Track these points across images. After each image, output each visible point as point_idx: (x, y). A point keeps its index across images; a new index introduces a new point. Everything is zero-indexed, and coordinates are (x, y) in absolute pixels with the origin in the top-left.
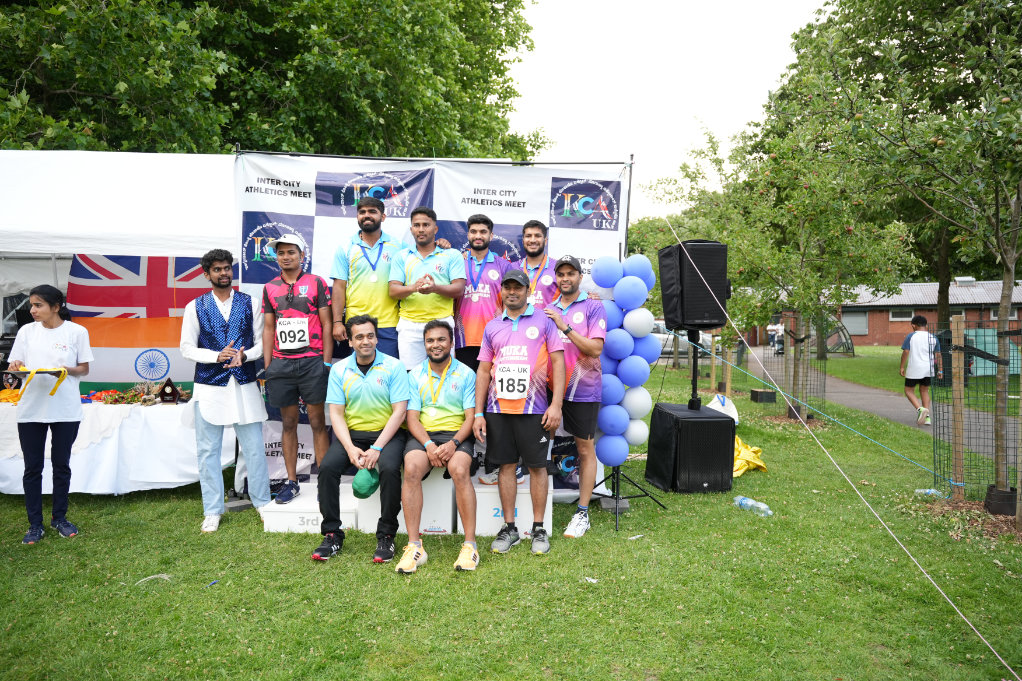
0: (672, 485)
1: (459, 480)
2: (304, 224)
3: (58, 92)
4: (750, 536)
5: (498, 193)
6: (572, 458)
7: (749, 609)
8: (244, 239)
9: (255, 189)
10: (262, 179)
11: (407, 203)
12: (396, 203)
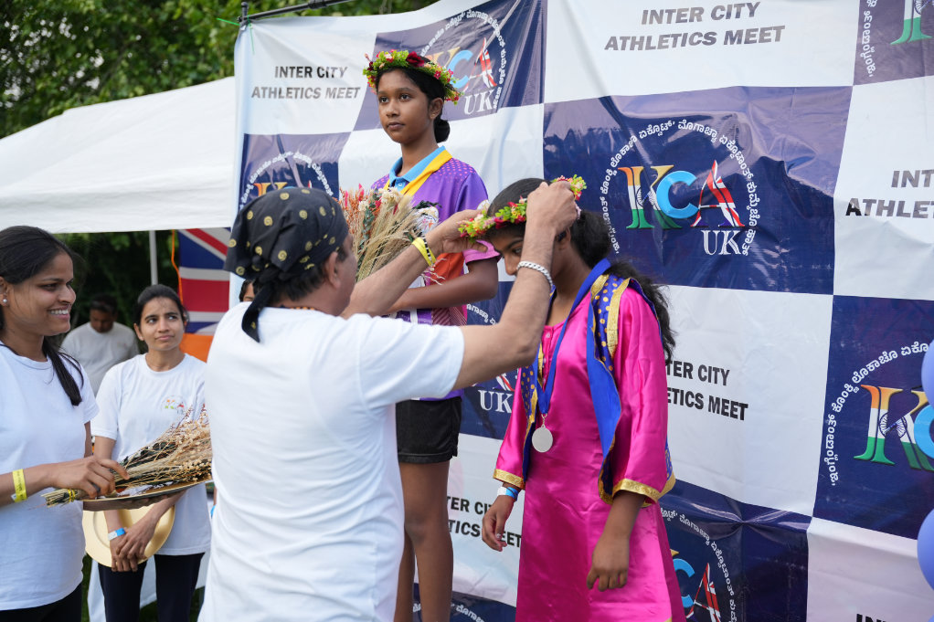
5: (706, 14)
8: (242, 190)
9: (270, 92)
10: (282, 68)
11: (503, 75)
12: (486, 80)
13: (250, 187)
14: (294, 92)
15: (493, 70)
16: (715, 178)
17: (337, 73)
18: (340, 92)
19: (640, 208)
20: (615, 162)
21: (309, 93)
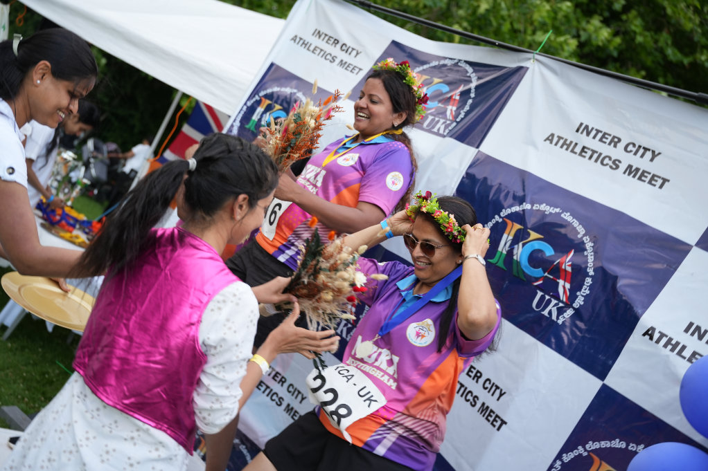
5: (622, 145)
8: (252, 95)
9: (303, 43)
10: (319, 32)
11: (462, 116)
12: (448, 113)
13: (257, 98)
14: (319, 51)
15: (457, 109)
16: (567, 261)
17: (354, 53)
18: (348, 66)
19: (505, 252)
20: (504, 213)
21: (328, 57)
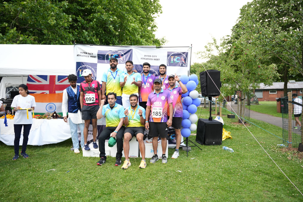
0: (204, 143)
1: (140, 141)
2: (94, 66)
3: (23, 27)
4: (227, 158)
5: (151, 56)
6: (174, 135)
7: (227, 180)
8: (77, 70)
10: (82, 52)
11: (125, 59)
14: (84, 56)
17: (92, 54)
18: (93, 57)
